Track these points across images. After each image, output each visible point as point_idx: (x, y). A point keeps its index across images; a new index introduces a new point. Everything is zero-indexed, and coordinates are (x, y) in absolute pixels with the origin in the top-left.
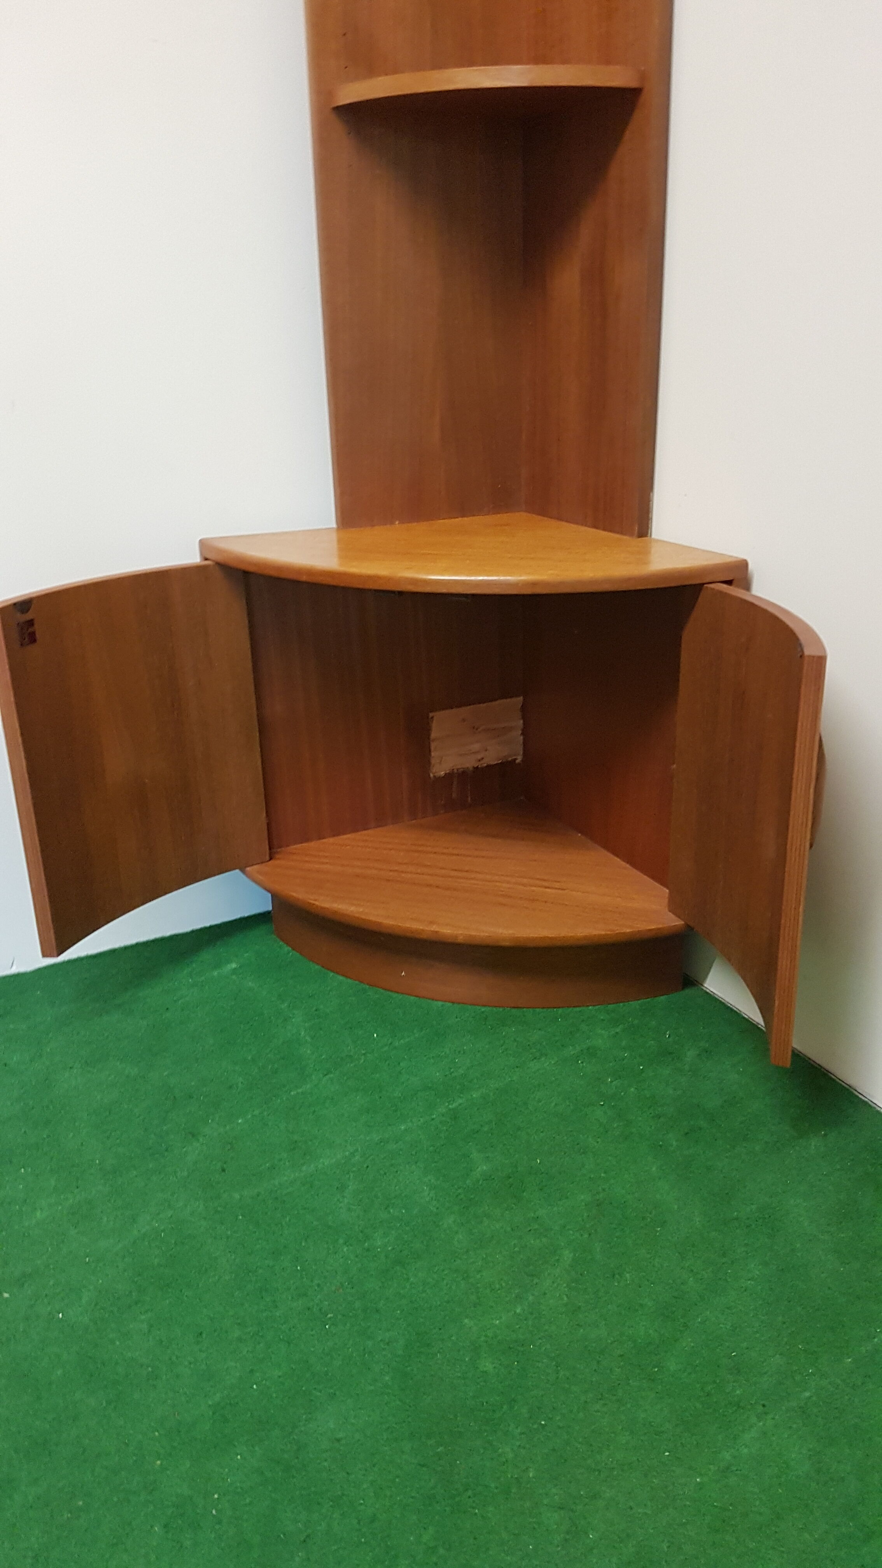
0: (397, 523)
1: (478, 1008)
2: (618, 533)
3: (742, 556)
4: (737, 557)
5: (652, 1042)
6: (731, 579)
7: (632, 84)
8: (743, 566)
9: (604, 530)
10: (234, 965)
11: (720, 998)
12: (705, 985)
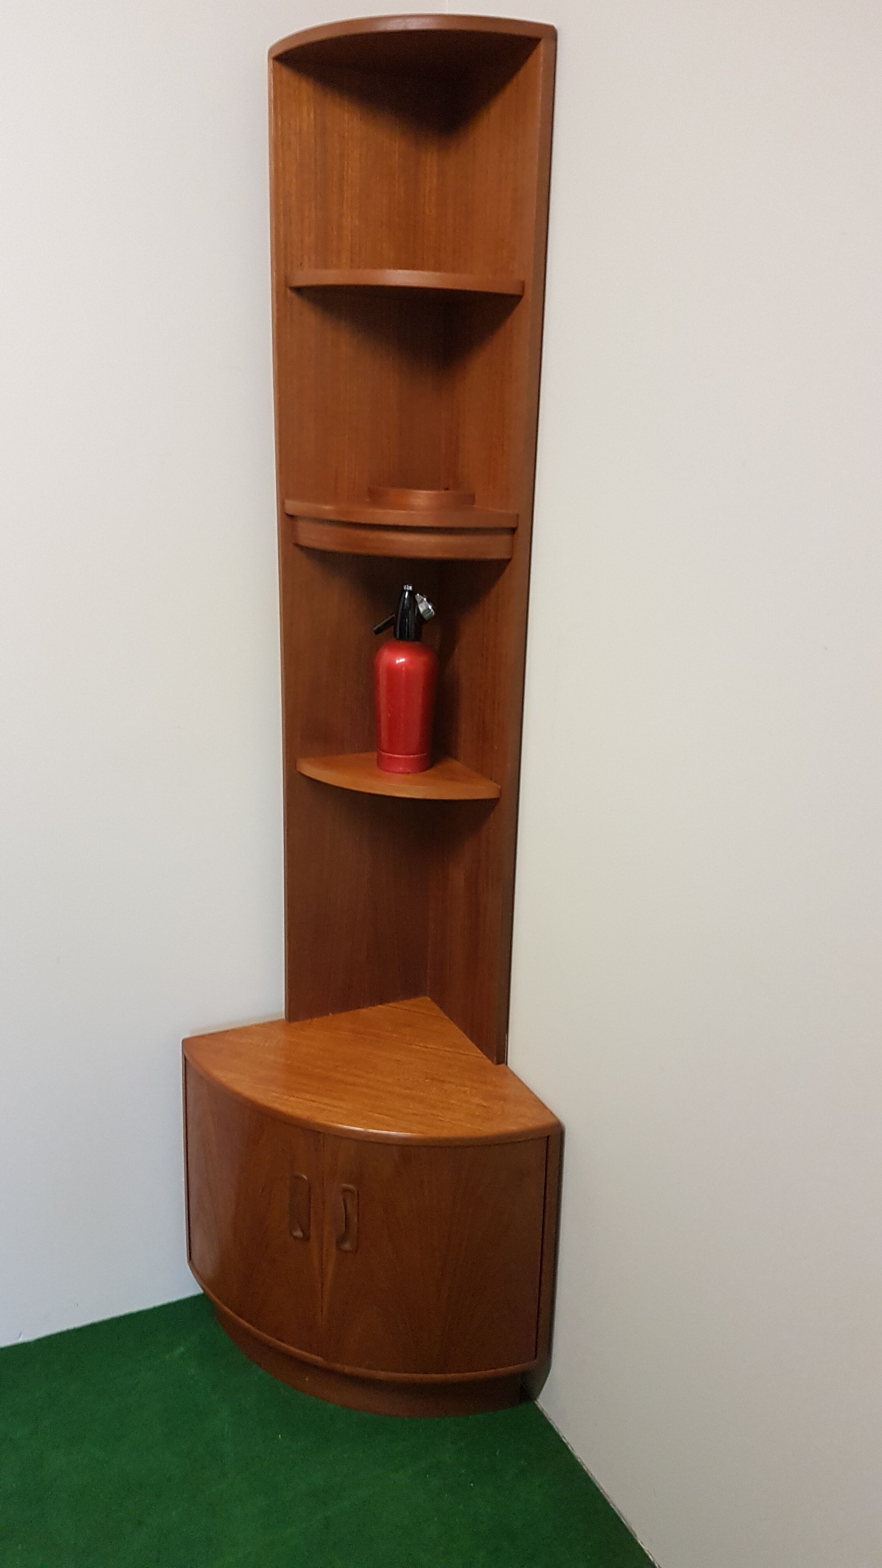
2: (485, 1054)
5: (485, 1459)
6: (549, 1135)
9: (477, 1046)
10: (182, 1349)
11: (545, 1414)
12: (537, 1400)
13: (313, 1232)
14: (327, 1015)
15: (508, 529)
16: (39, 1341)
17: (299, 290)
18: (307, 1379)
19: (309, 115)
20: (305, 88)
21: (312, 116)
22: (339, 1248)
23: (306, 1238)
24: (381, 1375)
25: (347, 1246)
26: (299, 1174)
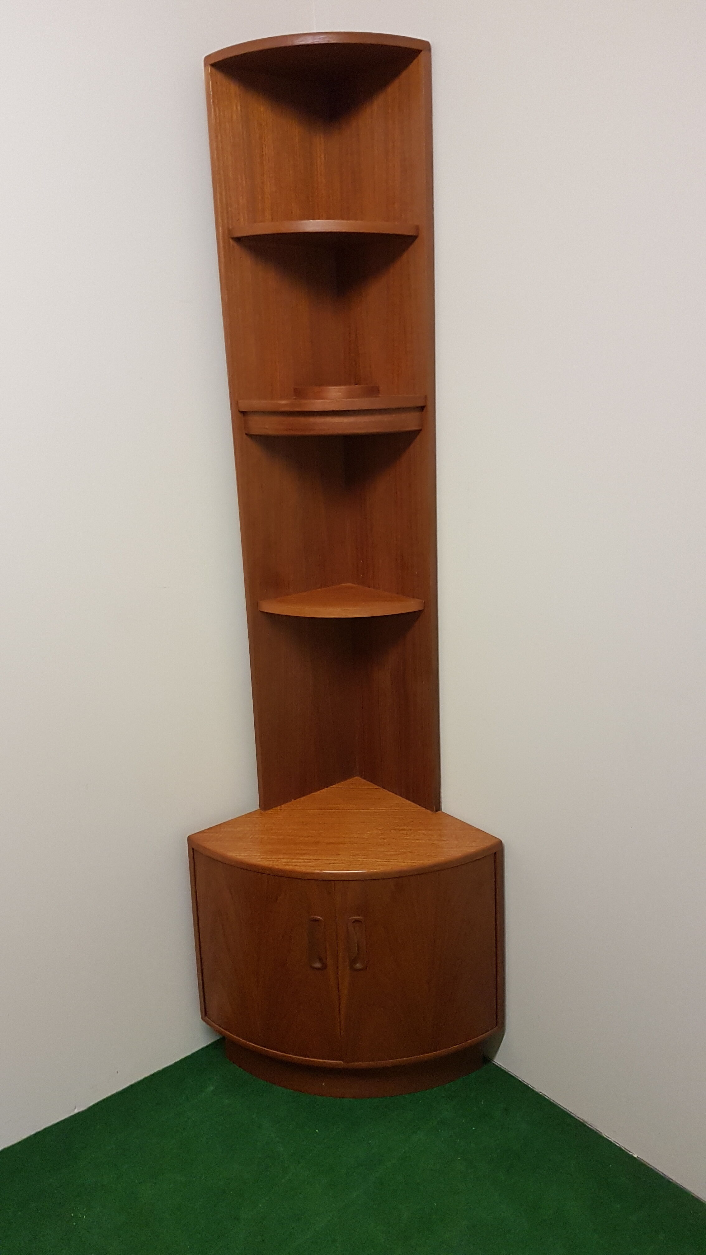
5: (475, 1109)
6: (495, 852)
7: (419, 610)
10: (212, 1088)
11: (504, 1069)
12: (494, 1060)
13: (329, 962)
14: (291, 801)
15: (418, 407)
16: (90, 1109)
17: (238, 240)
18: (323, 1084)
19: (237, 108)
20: (233, 88)
21: (239, 108)
22: (353, 969)
23: (324, 967)
24: (391, 1062)
25: (358, 966)
26: (315, 917)
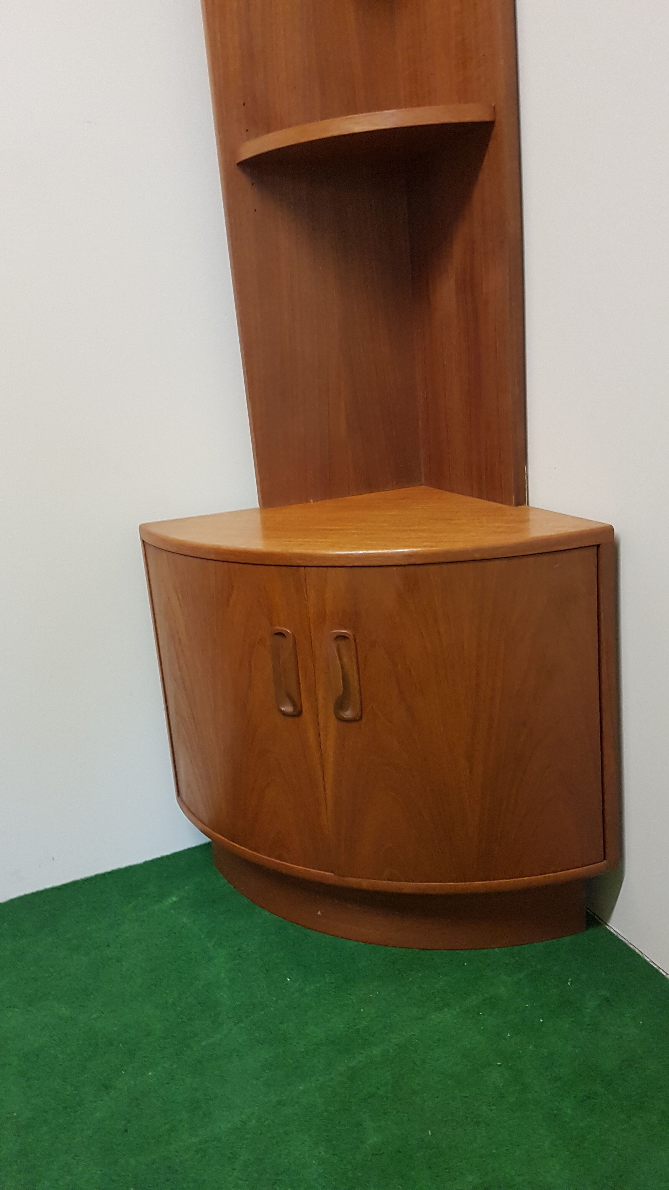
0: (312, 501)
1: (389, 948)
2: (499, 502)
3: (606, 520)
4: (603, 523)
5: (555, 990)
6: (599, 543)
7: (487, 118)
8: (609, 530)
9: (488, 499)
10: (174, 899)
11: (623, 940)
12: (609, 925)
18: (319, 913)
22: (340, 719)
23: (298, 713)
25: (348, 714)
26: (280, 628)
